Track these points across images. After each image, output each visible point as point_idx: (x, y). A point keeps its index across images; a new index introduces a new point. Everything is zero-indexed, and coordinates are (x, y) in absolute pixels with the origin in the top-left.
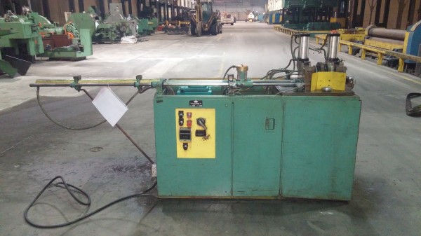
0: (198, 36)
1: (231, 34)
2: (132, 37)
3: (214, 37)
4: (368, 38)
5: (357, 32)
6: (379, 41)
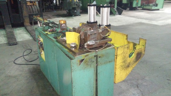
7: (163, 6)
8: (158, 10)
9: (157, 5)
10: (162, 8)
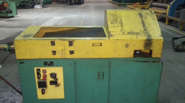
0: (73, 5)
1: (89, 4)
2: (40, 5)
3: (80, 6)
4: (150, 7)
5: (145, 4)
6: (155, 9)
7: (17, 13)
8: (13, 17)
9: (11, 12)
10: (17, 14)
